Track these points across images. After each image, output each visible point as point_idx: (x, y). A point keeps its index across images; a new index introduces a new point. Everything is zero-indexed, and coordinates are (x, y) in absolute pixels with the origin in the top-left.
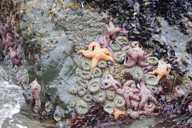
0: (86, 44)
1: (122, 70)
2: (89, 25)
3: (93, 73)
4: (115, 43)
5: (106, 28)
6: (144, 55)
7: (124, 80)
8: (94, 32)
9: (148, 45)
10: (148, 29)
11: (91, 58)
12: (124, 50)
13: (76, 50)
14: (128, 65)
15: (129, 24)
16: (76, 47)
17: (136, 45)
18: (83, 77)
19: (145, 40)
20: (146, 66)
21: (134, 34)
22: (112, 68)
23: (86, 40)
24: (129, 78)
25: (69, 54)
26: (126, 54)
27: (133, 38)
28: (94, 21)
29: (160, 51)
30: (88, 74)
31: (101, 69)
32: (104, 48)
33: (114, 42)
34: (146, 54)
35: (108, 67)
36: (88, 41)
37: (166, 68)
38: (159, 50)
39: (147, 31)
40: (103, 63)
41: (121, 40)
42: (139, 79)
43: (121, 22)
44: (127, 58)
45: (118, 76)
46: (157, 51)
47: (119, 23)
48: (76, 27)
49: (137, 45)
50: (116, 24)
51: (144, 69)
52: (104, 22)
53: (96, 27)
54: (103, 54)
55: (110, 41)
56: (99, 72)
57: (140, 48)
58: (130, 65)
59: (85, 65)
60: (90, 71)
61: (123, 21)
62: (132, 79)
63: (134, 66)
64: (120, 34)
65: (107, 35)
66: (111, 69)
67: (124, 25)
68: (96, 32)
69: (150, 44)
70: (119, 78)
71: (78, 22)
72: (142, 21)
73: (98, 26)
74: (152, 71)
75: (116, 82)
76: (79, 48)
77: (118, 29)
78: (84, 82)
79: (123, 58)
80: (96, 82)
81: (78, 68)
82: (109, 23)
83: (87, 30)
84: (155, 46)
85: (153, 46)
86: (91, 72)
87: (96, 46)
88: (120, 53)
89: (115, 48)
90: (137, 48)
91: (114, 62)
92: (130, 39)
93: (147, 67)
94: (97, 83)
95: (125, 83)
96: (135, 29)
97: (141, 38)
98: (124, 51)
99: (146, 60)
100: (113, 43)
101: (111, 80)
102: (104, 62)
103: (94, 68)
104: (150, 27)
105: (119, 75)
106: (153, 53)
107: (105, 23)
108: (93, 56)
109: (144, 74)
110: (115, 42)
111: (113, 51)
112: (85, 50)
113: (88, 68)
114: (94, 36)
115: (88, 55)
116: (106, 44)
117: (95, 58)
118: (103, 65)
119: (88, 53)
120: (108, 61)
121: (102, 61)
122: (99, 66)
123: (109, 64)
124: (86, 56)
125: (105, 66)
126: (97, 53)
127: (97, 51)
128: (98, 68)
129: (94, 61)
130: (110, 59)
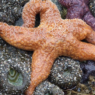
32: (75, 16)
35: (86, 81)
40: (69, 69)
54: (71, 38)
59: (8, 73)
87: (48, 11)
102: (73, 64)
103: (39, 84)
108: (37, 44)
112: (10, 23)
115: (19, 40)
116: (80, 4)
117: (43, 52)
118: (69, 74)
119: (20, 33)
120: (87, 61)
121: (67, 62)
122: (57, 78)
123: (88, 72)
124: (12, 42)
125: (75, 78)
126: (51, 35)
127: (50, 27)
128: (52, 83)
129: (39, 60)
130: (92, 55)
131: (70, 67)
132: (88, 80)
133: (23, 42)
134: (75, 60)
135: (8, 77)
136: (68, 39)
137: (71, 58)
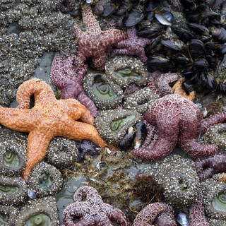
0: (7, 87)
1: (128, 170)
2: (17, 22)
3: (34, 180)
4: (104, 82)
5: (73, 31)
6: (200, 117)
7: (135, 204)
8: (32, 45)
9: (211, 85)
10: (210, 33)
11: (26, 134)
12: (135, 103)
14: (149, 152)
15: (150, 17)
17: (172, 84)
19: (201, 70)
20: (208, 155)
21: (164, 51)
22: (97, 163)
23: (7, 72)
24: (153, 195)
26: (140, 116)
27: (163, 64)
28: (31, 10)
30: (15, 186)
31: (60, 167)
32: (69, 97)
33: (99, 76)
34: (208, 116)
35: (82, 160)
36: (13, 76)
39: (209, 40)
40: (65, 149)
41: (123, 72)
42: (184, 198)
43: (121, 11)
44: (144, 131)
45: (114, 190)
47: (115, 14)
49: (178, 86)
50: (104, 18)
51: (200, 163)
52: (64, 13)
53: (40, 29)
54: (66, 118)
55: (85, 74)
56: (51, 179)
57: (188, 94)
58: (155, 152)
59: (4, 155)
60: (22, 175)
61: (127, 7)
62: (163, 200)
63: (169, 154)
64: (121, 50)
65: (76, 54)
66: (93, 166)
67: (132, 21)
68: (40, 46)
69: (218, 80)
70: (119, 197)
72: (192, 5)
73: (46, 25)
75: (108, 208)
77: (112, 34)
79: (131, 130)
80: (44, 213)
82: (84, 14)
83: (11, 40)
86: (26, 178)
87: (42, 92)
88: (120, 112)
89: (105, 98)
90: (177, 96)
91: (102, 143)
92: (152, 68)
93: (210, 159)
94: (48, 215)
95: (140, 214)
96: (169, 34)
97: (190, 62)
98: (133, 105)
99: (208, 136)
100: (97, 80)
101: (92, 204)
102: (69, 144)
103: (35, 165)
104: (217, 26)
105: (118, 185)
107: (68, 16)
108: (32, 126)
109: (200, 181)
110: (104, 76)
111: (99, 109)
112: (5, 105)
113: (16, 166)
114: (33, 58)
115: (15, 122)
116: (74, 84)
117: (38, 133)
118: (65, 153)
119: (15, 115)
120: (83, 140)
121: (63, 142)
122: (54, 158)
123: (84, 151)
124: (7, 124)
125: (71, 158)
126: (46, 116)
127: (45, 108)
128: (48, 163)
129: (35, 141)
130: (87, 134)
132: (84, 159)
133: (18, 124)
134: (71, 140)
135: (4, 159)
136: (63, 119)
137: (67, 138)
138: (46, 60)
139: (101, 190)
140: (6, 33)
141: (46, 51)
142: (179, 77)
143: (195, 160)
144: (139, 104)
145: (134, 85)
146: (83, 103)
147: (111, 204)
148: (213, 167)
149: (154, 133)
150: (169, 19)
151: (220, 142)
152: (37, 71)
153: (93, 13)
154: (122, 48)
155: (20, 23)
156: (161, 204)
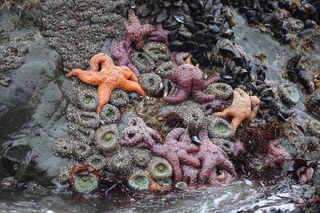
0: (84, 59)
1: (160, 109)
2: (90, 18)
3: (103, 114)
4: (143, 57)
5: (124, 25)
6: (203, 79)
7: (166, 129)
8: (99, 33)
9: (210, 59)
10: (208, 28)
11: (97, 87)
12: (163, 70)
13: (65, 69)
14: (173, 98)
15: (171, 17)
16: (65, 63)
17: (185, 59)
18: (84, 122)
19: (203, 50)
20: (210, 100)
21: (181, 38)
22: (141, 104)
23: (84, 49)
24: (177, 123)
25: (53, 76)
27: (180, 46)
28: (99, 11)
29: (236, 72)
30: (92, 117)
32: (123, 65)
33: (141, 54)
34: (208, 78)
35: (132, 103)
37: (250, 103)
38: (233, 69)
39: (208, 32)
41: (155, 51)
42: (196, 124)
43: (153, 13)
44: (169, 86)
45: (153, 120)
46: (229, 72)
47: (149, 15)
48: (63, 22)
49: (188, 60)
50: (142, 17)
51: (204, 106)
52: (118, 14)
53: (104, 23)
54: (122, 77)
55: (131, 52)
56: (113, 113)
57: (195, 65)
58: (177, 99)
59: (84, 99)
60: (96, 111)
61: (157, 11)
62: (183, 126)
63: (185, 100)
65: (126, 40)
66: (139, 106)
67: (160, 19)
68: (103, 33)
70: (156, 124)
71: (66, 13)
72: (196, 10)
73: (107, 21)
74: (221, 110)
75: (150, 130)
76: (71, 65)
77: (147, 27)
78: (85, 134)
79: (161, 85)
80: (111, 132)
81: (70, 106)
82: (129, 15)
83: (86, 29)
84: (224, 61)
85: (220, 62)
86: (98, 113)
87: (106, 61)
89: (144, 66)
90: (188, 65)
91: (143, 93)
93: (211, 103)
94: (113, 133)
95: (169, 134)
96: (182, 28)
97: (196, 45)
98: (161, 71)
99: (209, 89)
100: (140, 56)
101: (140, 127)
102: (124, 93)
103: (104, 105)
104: (213, 24)
105: (155, 118)
106: (221, 76)
107: (120, 16)
108: (101, 81)
110: (143, 54)
111: (141, 72)
112: (83, 69)
113: (92, 104)
114: (100, 41)
115: (90, 79)
116: (125, 57)
117: (105, 86)
118: (122, 99)
119: (90, 75)
120: (131, 91)
121: (120, 92)
123: (132, 98)
124: (85, 81)
125: (125, 102)
126: (109, 75)
127: (109, 70)
128: (111, 105)
129: (103, 90)
131: (122, 95)
133: (92, 80)
134: (125, 91)
135: (84, 101)
136: (120, 77)
137: (122, 90)
138: (107, 42)
139: (145, 119)
140: (83, 25)
141: (107, 37)
142: (189, 55)
143: (201, 104)
144: (165, 70)
145: (161, 60)
146: (132, 69)
147: (151, 128)
148: (212, 108)
149: (175, 87)
150: (182, 19)
151: (217, 94)
152: (102, 49)
153: (135, 15)
154: (154, 37)
155: (92, 19)
156: (182, 129)
